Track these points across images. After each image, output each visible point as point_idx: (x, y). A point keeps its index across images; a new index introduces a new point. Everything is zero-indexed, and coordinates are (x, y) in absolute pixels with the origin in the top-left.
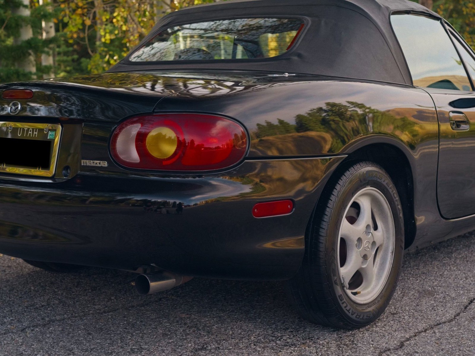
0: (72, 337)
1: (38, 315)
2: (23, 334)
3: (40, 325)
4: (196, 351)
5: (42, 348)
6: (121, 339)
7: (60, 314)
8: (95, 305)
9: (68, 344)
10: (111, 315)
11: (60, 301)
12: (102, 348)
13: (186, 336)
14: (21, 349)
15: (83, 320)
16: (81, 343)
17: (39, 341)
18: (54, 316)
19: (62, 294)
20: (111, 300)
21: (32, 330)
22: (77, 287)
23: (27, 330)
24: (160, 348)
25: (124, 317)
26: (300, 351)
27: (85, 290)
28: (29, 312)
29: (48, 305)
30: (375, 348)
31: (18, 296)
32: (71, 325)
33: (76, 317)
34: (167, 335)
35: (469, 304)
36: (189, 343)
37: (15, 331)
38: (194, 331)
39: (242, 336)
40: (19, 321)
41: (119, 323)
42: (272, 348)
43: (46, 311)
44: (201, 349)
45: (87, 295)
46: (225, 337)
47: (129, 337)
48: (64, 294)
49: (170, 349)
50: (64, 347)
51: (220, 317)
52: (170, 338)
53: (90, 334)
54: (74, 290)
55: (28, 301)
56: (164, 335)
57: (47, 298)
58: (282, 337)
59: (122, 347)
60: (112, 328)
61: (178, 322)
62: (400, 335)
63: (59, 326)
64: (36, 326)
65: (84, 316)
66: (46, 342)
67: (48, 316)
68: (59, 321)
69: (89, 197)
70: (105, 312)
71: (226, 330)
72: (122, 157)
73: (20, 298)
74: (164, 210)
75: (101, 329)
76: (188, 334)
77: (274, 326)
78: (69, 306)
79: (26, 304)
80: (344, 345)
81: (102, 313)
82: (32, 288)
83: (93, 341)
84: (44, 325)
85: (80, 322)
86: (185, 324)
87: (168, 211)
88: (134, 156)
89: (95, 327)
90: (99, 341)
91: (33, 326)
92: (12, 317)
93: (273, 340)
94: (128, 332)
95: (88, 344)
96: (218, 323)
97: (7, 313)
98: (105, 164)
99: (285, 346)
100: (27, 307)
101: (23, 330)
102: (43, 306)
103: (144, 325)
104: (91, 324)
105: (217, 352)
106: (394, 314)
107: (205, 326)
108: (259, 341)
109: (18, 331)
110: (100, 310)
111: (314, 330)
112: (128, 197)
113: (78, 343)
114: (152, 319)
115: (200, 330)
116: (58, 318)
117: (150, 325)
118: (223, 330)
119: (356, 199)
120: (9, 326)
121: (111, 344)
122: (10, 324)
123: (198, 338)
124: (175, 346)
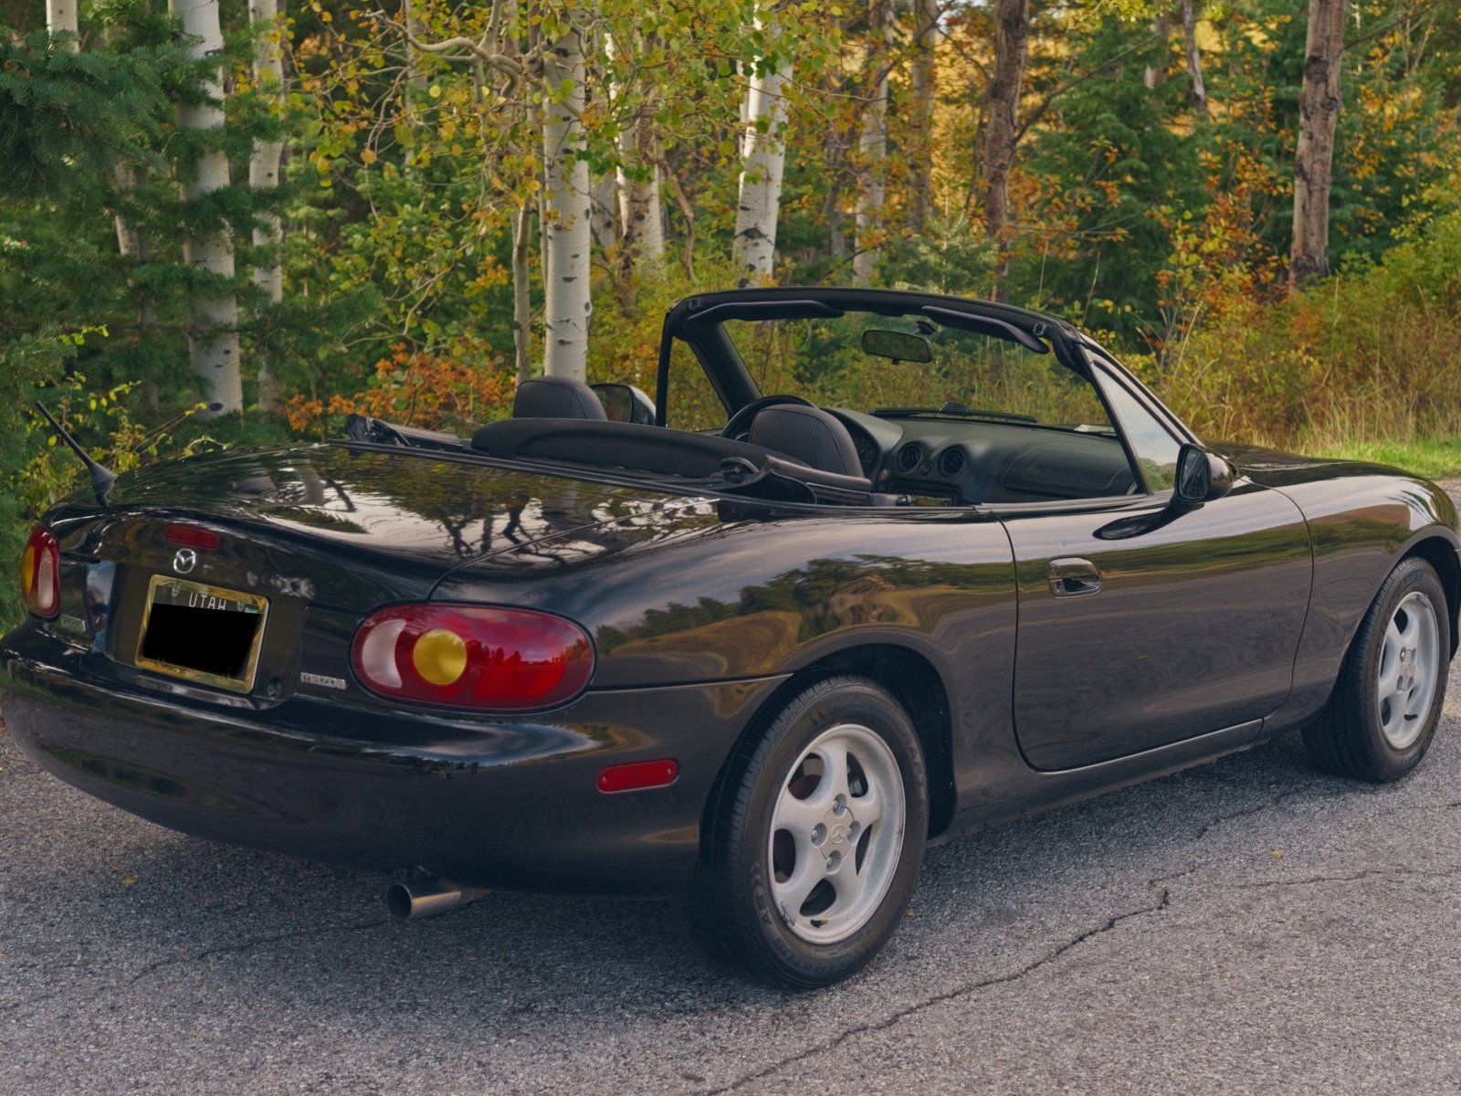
0: (293, 975)
1: (231, 927)
2: (202, 966)
3: (234, 949)
4: (514, 1013)
5: (237, 994)
6: (382, 983)
7: (270, 928)
8: (340, 910)
9: (285, 989)
10: (369, 934)
11: (274, 900)
12: (346, 999)
13: (503, 982)
14: (199, 995)
15: (315, 942)
16: (308, 988)
17: (233, 981)
18: (260, 930)
19: (278, 883)
20: (373, 900)
21: (220, 958)
22: (307, 868)
23: (209, 956)
24: (450, 1005)
25: (394, 939)
26: (701, 1023)
27: (324, 876)
28: (213, 919)
29: (250, 905)
30: (841, 1024)
31: (190, 883)
32: (292, 951)
33: (301, 935)
34: (468, 980)
35: (1074, 943)
36: (504, 998)
37: (187, 958)
38: (519, 975)
39: (605, 988)
40: (194, 938)
41: (382, 952)
42: (653, 1016)
43: (245, 920)
44: (523, 1011)
45: (326, 888)
46: (573, 989)
47: (397, 981)
48: (282, 883)
49: (467, 1008)
50: (276, 994)
51: (575, 948)
52: (472, 987)
53: (325, 971)
54: (301, 876)
55: (210, 896)
56: (463, 979)
57: (247, 890)
58: (678, 994)
59: (381, 1000)
60: (368, 962)
61: (492, 955)
62: (898, 1002)
63: (269, 951)
64: (227, 950)
65: (318, 932)
66: (245, 983)
67: (249, 931)
68: (270, 941)
69: (312, 744)
70: (358, 927)
71: (578, 976)
72: (372, 676)
73: (196, 887)
74: (443, 773)
75: (348, 961)
76: (507, 980)
77: (671, 972)
78: (289, 911)
79: (207, 902)
80: (787, 1015)
81: (352, 930)
82: (219, 866)
83: (329, 986)
84: (242, 949)
85: (309, 946)
86: (506, 959)
87: (448, 775)
88: (392, 674)
89: (336, 958)
90: (341, 985)
91: (221, 950)
92: (181, 928)
93: (658, 1000)
94: (397, 972)
95: (320, 991)
96: (567, 959)
97: (172, 920)
98: (341, 684)
99: (678, 1011)
100: (209, 909)
101: (202, 956)
102: (239, 908)
103: (429, 958)
104: (330, 951)
105: (550, 1018)
106: (909, 959)
107: (543, 965)
108: (634, 1001)
109: (192, 958)
110: (349, 922)
111: (744, 984)
112: (385, 751)
113: (303, 987)
114: (446, 947)
115: (531, 973)
116: (268, 934)
117: (440, 958)
118: (574, 975)
119: (815, 748)
120: (176, 948)
121: (363, 993)
122: (178, 942)
123: (523, 988)
124: (478, 1002)
